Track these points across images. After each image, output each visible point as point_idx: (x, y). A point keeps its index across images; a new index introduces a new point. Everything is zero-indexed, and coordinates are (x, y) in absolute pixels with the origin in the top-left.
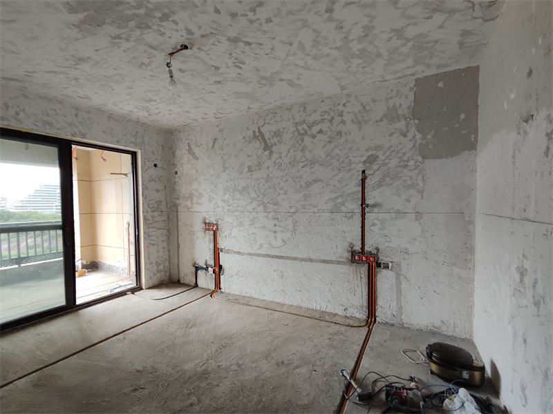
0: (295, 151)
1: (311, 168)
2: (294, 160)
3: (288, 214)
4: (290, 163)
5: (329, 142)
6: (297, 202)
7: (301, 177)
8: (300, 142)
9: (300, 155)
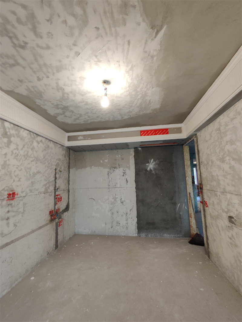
0: (27, 148)
1: (36, 163)
2: (27, 154)
3: (21, 198)
4: (24, 156)
5: (45, 150)
6: (27, 187)
7: (30, 168)
8: (31, 142)
9: (30, 152)
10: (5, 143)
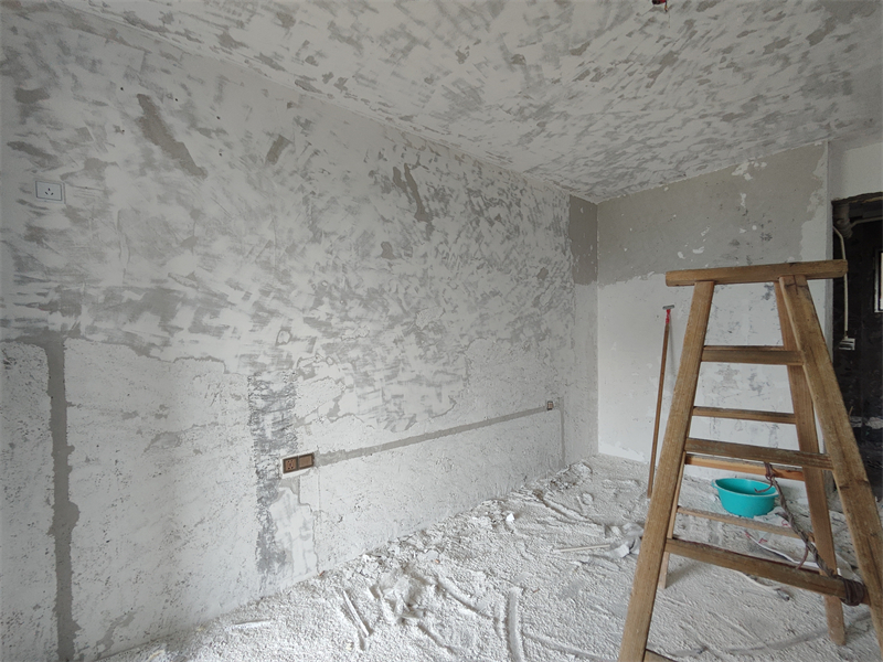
0: (467, 237)
1: (489, 272)
2: (467, 252)
3: (459, 348)
4: (461, 257)
5: (508, 238)
6: (472, 326)
7: (476, 284)
8: (474, 224)
9: (474, 247)
10: (422, 232)
